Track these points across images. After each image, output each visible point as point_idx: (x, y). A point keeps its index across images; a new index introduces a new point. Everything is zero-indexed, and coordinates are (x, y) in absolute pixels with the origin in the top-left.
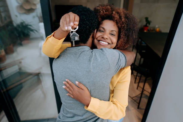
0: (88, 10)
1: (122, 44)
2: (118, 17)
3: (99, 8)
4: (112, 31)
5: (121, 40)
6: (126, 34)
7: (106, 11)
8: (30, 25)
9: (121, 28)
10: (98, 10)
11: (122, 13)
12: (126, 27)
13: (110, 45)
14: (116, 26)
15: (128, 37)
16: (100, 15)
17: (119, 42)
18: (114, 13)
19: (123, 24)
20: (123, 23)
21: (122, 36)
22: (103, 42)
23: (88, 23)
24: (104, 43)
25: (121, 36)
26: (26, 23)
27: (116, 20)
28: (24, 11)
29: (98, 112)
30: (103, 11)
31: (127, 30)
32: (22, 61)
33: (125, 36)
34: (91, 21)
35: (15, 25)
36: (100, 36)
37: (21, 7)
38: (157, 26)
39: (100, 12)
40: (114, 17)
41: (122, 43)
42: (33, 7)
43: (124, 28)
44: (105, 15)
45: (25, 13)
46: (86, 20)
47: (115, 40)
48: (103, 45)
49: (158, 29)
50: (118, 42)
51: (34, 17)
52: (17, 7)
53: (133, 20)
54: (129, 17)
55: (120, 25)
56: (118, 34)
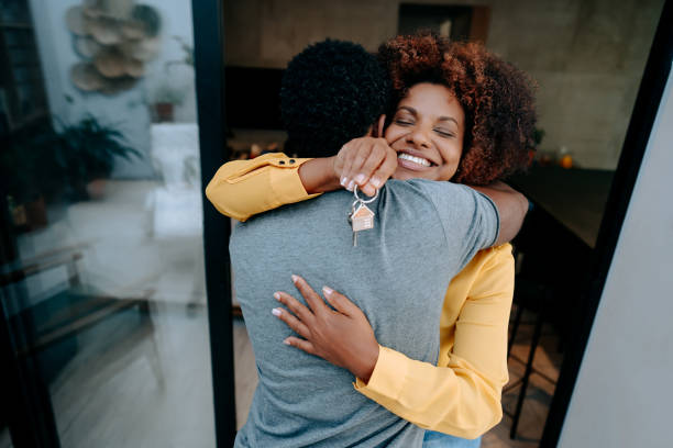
0: (358, 50)
1: (478, 167)
2: (463, 72)
3: (395, 44)
4: (443, 119)
5: (476, 150)
6: (493, 129)
7: (418, 54)
8: (117, 133)
9: (474, 109)
10: (391, 50)
11: (477, 59)
12: (490, 104)
13: (435, 169)
14: (455, 102)
15: (499, 139)
16: (401, 68)
17: (469, 157)
18: (448, 56)
19: (480, 95)
20: (480, 90)
21: (477, 136)
22: (410, 158)
23: (357, 90)
24: (416, 160)
25: (473, 137)
26: (103, 123)
27: (457, 83)
28: (96, 85)
29: (403, 402)
30: (411, 55)
31: (495, 116)
32: (85, 252)
33: (489, 135)
34: (365, 83)
35: (59, 129)
36: (399, 138)
37: (89, 69)
38: (564, 150)
39: (400, 56)
40: (449, 73)
41: (476, 164)
42: (132, 72)
43: (485, 107)
44: (418, 65)
45: (100, 91)
46: (348, 78)
47: (452, 150)
48: (413, 167)
49: (567, 161)
50: (463, 157)
51: (132, 105)
52: (75, 70)
53: (514, 82)
54: (502, 70)
55: (470, 98)
56: (462, 128)
